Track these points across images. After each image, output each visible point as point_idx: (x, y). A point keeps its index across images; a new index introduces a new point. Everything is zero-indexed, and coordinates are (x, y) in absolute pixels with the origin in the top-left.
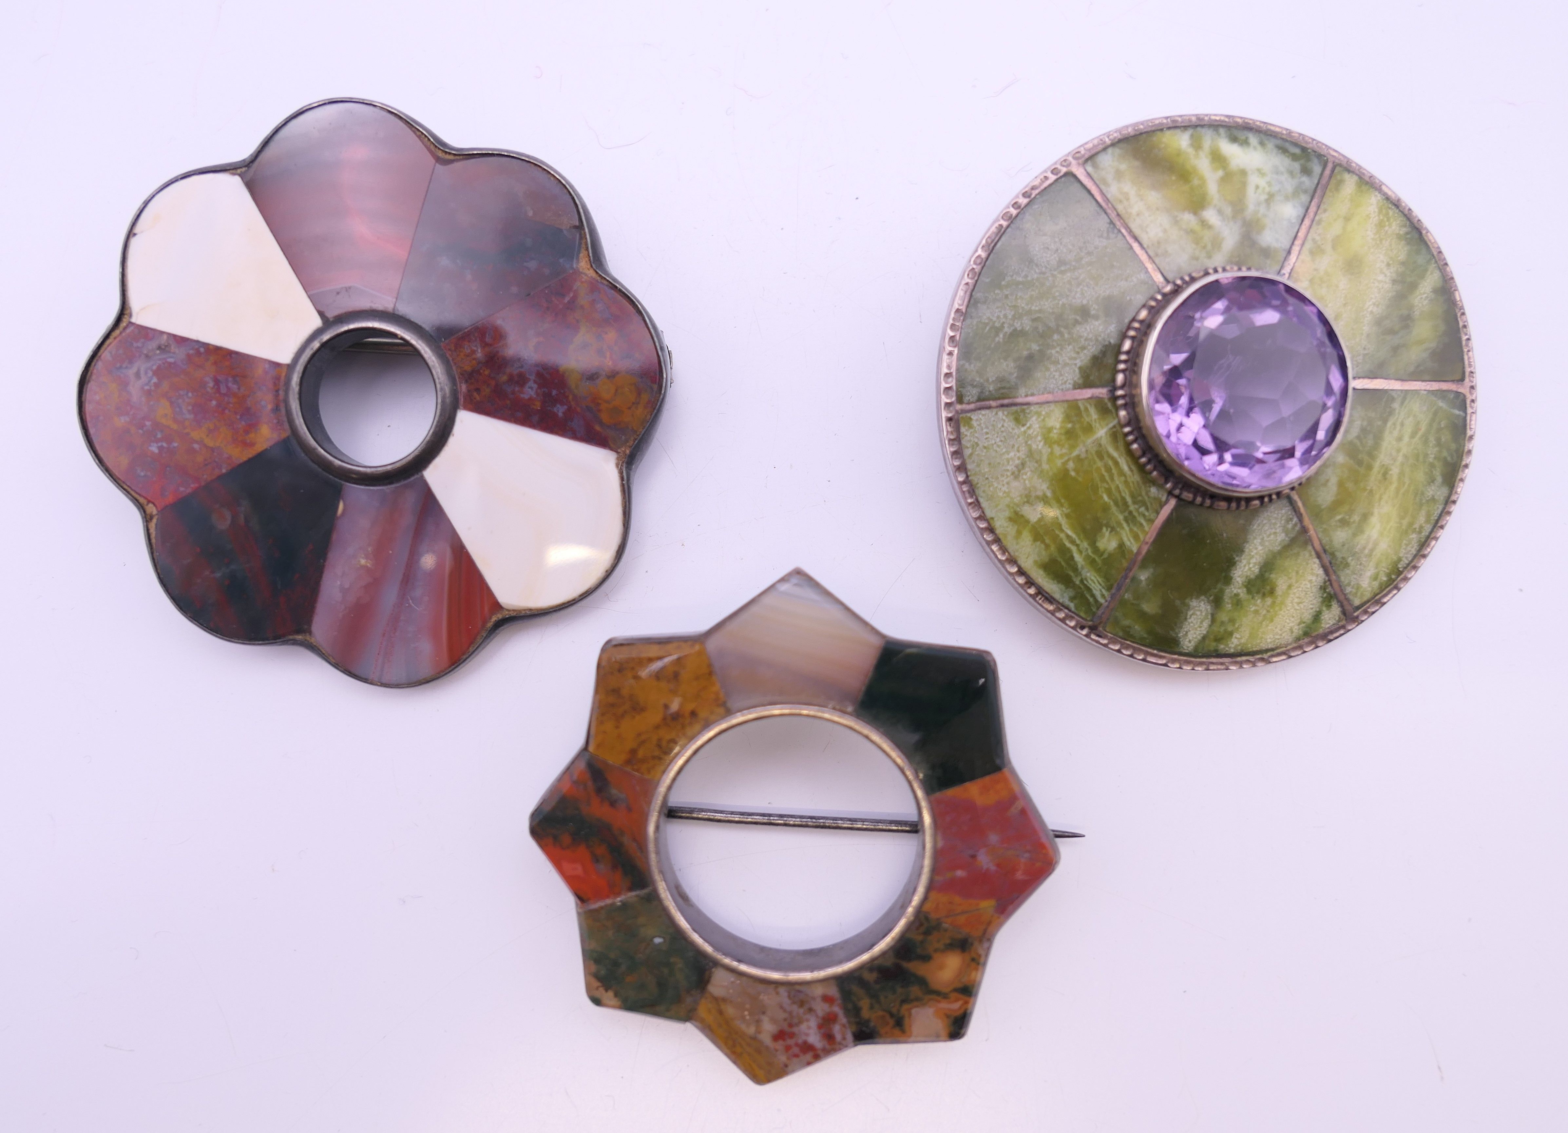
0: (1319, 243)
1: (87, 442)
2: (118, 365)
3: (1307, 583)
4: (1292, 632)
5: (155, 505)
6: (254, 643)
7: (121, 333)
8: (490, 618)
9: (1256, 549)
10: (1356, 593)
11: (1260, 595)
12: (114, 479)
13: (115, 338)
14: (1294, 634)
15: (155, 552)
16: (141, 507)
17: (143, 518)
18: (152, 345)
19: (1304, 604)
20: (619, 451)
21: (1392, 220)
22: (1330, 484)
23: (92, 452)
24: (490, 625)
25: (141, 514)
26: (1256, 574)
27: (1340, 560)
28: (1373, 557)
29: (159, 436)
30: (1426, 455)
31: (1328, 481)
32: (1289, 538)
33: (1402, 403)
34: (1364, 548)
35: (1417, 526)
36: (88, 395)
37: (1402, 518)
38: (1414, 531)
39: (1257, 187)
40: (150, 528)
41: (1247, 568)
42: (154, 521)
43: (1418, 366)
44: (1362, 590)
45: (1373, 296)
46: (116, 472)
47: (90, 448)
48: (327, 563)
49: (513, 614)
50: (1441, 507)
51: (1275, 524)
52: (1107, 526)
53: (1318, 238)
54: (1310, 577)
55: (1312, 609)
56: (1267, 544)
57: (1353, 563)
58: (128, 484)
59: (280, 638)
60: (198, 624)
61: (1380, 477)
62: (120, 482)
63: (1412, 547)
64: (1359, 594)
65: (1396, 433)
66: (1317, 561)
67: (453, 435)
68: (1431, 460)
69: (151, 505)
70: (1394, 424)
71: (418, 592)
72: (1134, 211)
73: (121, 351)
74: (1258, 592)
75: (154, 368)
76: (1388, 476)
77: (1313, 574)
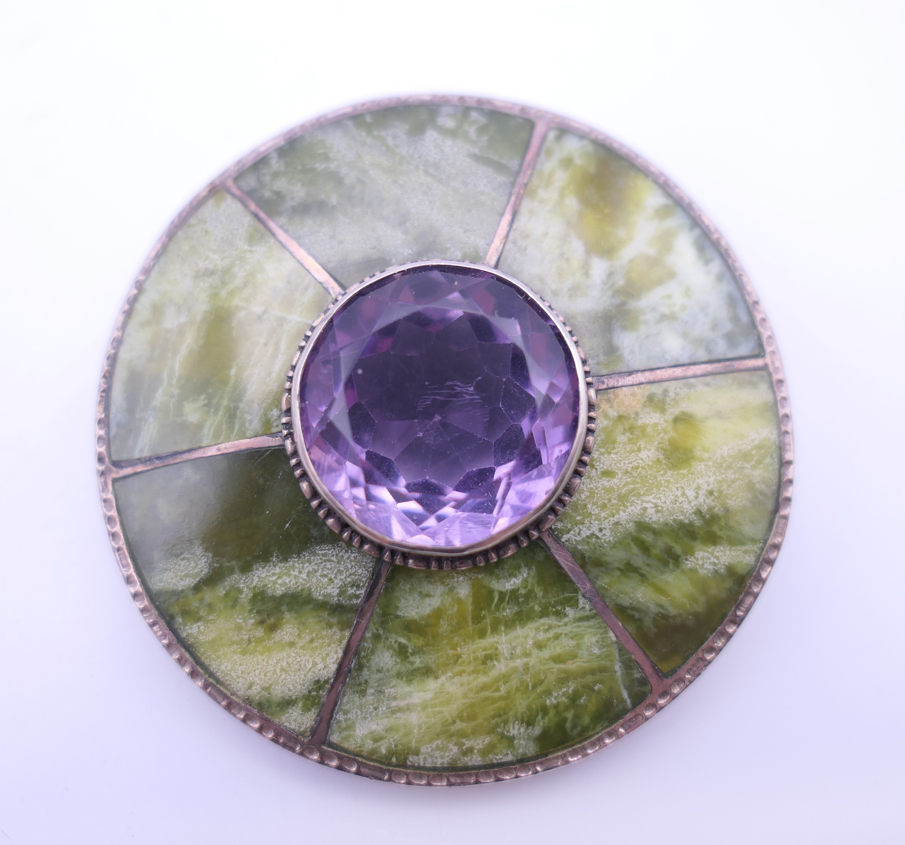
0: (668, 399)
3: (311, 661)
4: (250, 687)
9: (300, 572)
10: (344, 730)
11: (258, 618)
14: (249, 691)
19: (288, 677)
21: (762, 466)
22: (427, 600)
26: (275, 594)
27: (362, 679)
28: (394, 716)
30: (548, 693)
31: (428, 596)
32: (338, 600)
33: (581, 619)
34: (395, 698)
35: (468, 744)
37: (461, 718)
38: (460, 745)
39: (669, 297)
41: (274, 578)
43: (633, 609)
44: (352, 733)
45: (663, 499)
50: (510, 758)
51: (340, 572)
52: (210, 397)
53: (672, 394)
54: (318, 660)
55: (289, 690)
56: (314, 580)
57: (370, 698)
61: (481, 654)
63: (442, 757)
64: (345, 733)
65: (542, 636)
66: (340, 654)
68: (548, 702)
70: (550, 628)
72: (542, 194)
74: (259, 612)
76: (489, 663)
77: (323, 660)
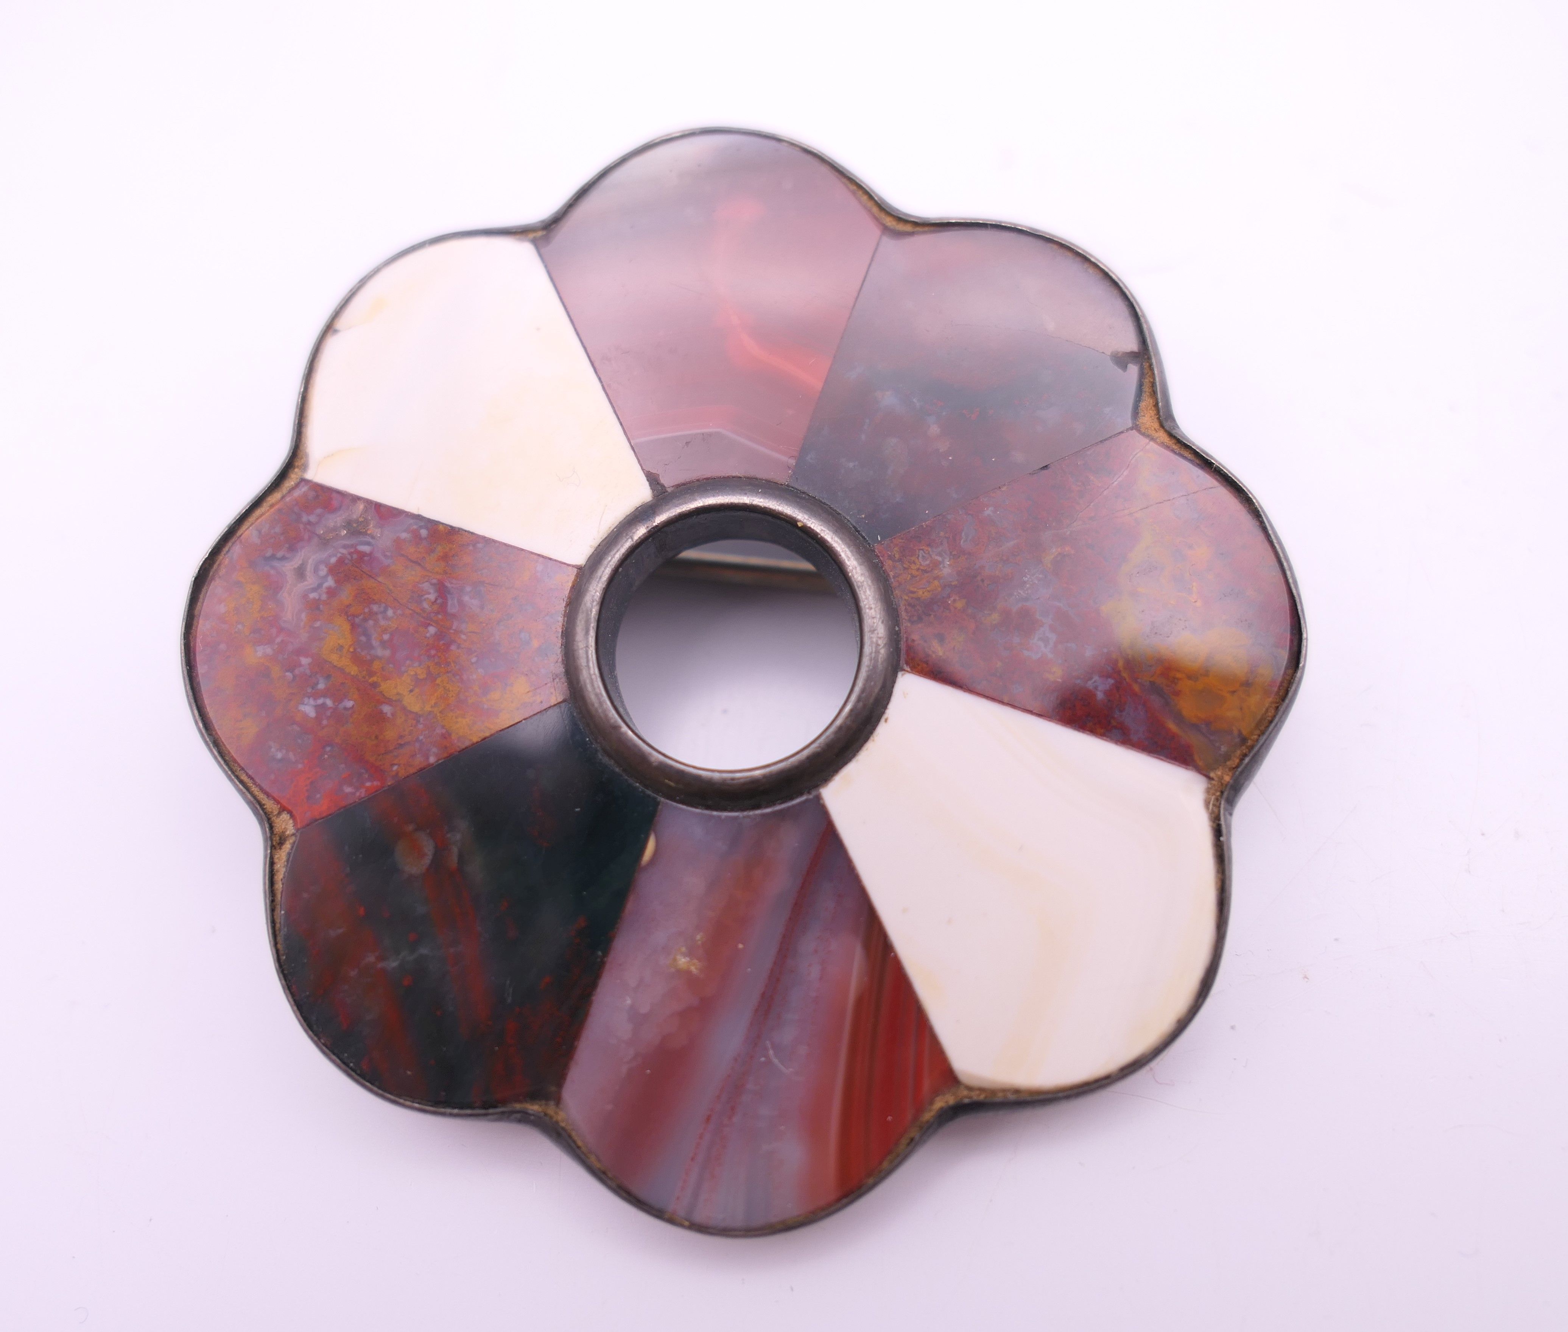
1: (188, 687)
2: (269, 553)
5: (292, 816)
6: (443, 1110)
7: (283, 497)
8: (931, 1102)
12: (225, 761)
13: (272, 506)
15: (278, 907)
16: (266, 819)
17: (265, 840)
18: (335, 520)
20: (1212, 775)
23: (195, 708)
24: (928, 1116)
25: (264, 832)
29: (321, 686)
36: (207, 603)
40: (276, 860)
42: (287, 846)
46: (231, 748)
47: (192, 701)
48: (609, 959)
49: (976, 1097)
58: (250, 773)
59: (495, 1107)
60: (338, 1061)
62: (236, 768)
67: (886, 720)
69: (285, 816)
71: (787, 1035)
73: (278, 529)
75: (333, 560)
